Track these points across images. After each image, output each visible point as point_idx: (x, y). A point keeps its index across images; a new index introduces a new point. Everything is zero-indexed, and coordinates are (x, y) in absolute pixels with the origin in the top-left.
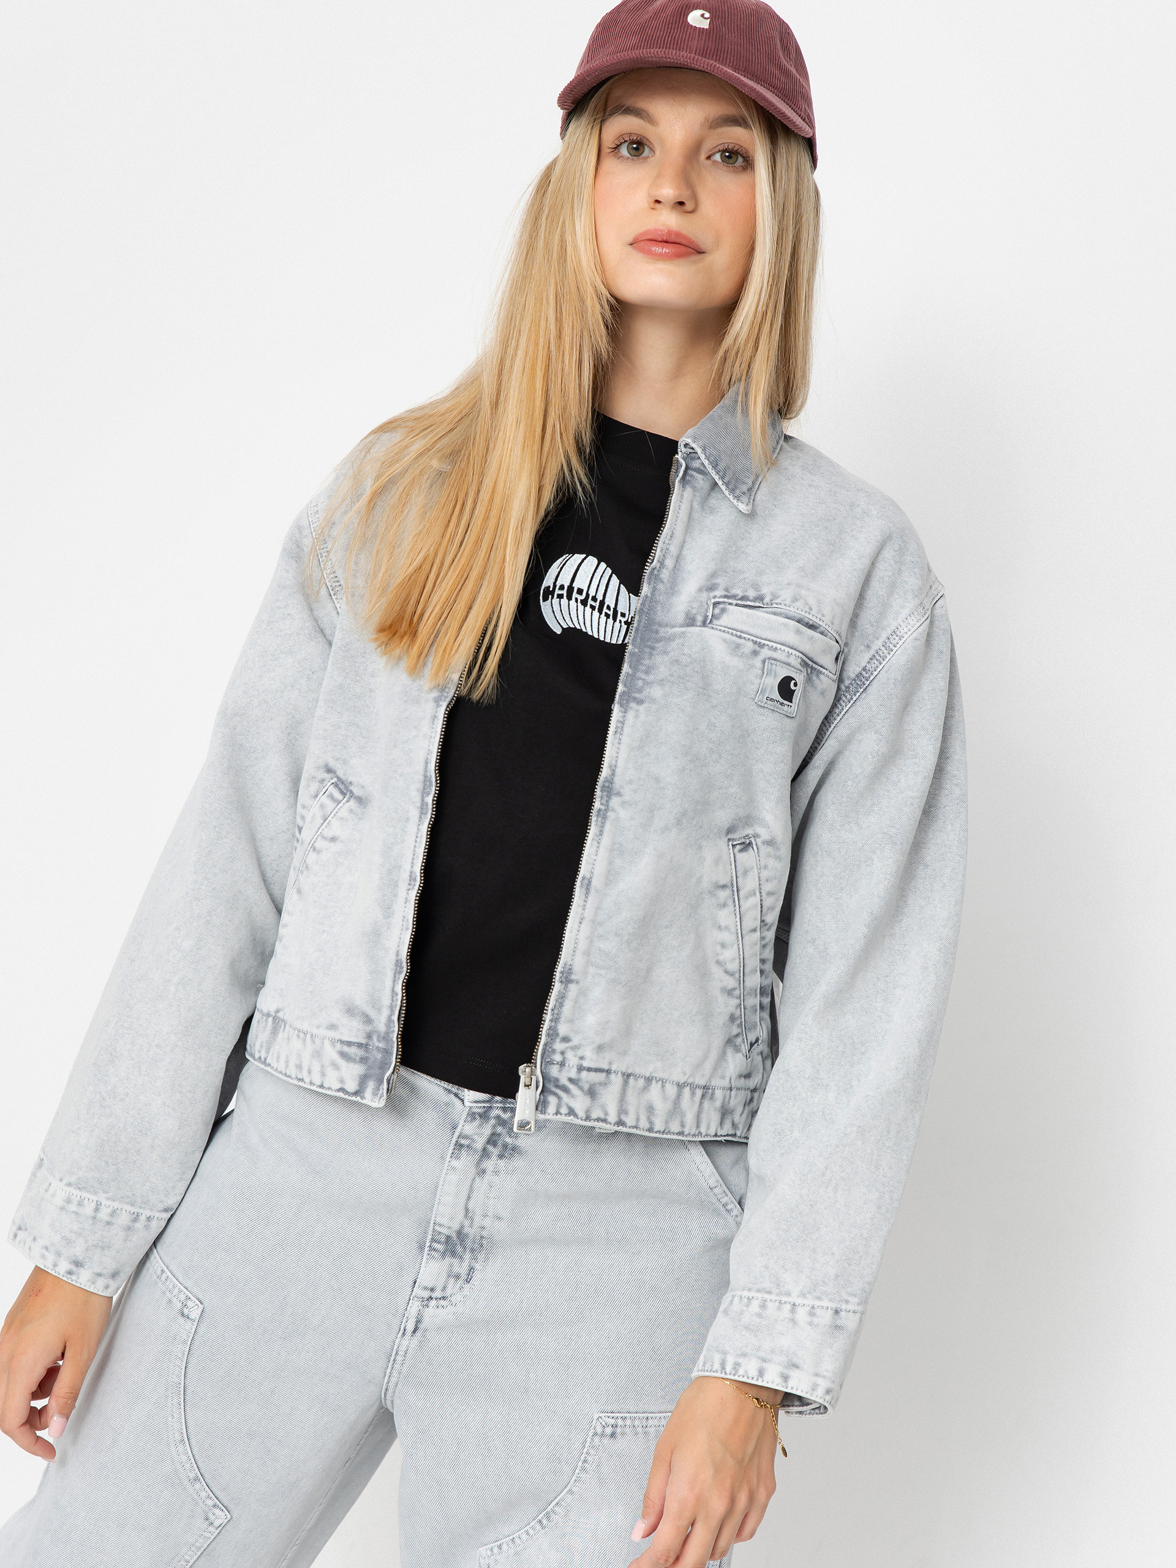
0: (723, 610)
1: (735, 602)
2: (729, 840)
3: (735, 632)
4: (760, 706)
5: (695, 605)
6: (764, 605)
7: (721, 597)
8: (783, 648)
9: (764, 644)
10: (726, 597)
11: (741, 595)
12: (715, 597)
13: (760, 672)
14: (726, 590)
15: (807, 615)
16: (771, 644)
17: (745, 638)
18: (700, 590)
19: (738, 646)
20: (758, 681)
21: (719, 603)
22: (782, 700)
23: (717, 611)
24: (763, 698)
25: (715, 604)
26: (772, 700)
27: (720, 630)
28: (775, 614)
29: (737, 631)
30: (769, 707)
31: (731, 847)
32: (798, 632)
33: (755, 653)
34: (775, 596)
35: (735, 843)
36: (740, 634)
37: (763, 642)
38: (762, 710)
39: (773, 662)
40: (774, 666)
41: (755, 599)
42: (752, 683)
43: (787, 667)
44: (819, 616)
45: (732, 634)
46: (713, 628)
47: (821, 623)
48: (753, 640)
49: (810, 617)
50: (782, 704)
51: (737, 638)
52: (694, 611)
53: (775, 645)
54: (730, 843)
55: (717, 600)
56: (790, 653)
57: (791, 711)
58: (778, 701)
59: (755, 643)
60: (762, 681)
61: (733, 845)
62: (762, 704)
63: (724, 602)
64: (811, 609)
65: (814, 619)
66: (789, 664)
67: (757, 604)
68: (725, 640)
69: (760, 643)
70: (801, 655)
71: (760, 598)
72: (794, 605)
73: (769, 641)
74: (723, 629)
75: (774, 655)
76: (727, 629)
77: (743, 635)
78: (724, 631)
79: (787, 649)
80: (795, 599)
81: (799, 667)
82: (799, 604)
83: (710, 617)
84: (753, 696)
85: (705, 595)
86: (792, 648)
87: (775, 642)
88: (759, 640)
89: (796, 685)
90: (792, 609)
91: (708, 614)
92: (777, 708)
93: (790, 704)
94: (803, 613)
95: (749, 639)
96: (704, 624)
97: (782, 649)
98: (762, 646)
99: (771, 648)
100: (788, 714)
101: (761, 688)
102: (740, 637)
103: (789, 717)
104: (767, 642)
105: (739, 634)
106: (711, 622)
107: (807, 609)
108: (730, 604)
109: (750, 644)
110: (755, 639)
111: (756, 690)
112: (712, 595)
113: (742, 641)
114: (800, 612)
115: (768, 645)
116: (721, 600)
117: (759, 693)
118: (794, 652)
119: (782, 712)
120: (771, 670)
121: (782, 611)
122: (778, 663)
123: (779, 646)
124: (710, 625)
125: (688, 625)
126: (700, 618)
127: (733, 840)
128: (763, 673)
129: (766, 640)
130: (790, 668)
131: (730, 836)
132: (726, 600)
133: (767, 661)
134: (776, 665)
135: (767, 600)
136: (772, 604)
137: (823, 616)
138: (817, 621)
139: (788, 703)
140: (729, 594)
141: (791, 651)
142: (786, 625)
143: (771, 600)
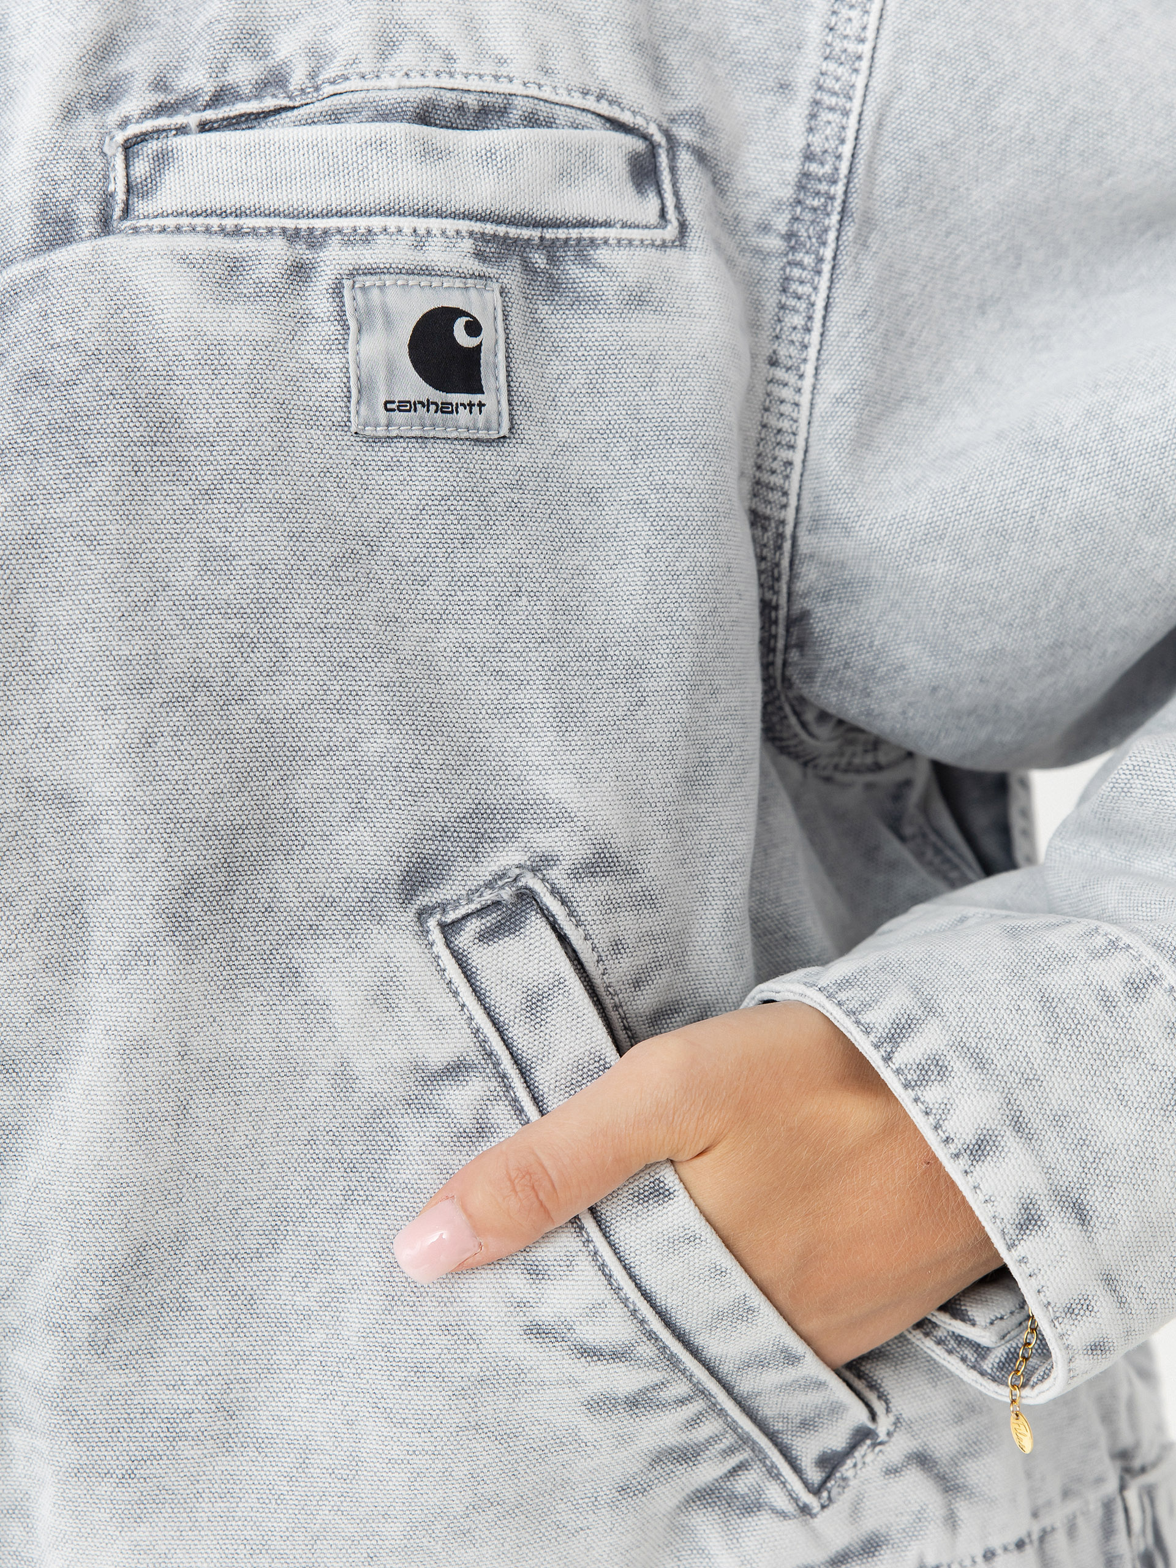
0: (162, 159)
1: (193, 119)
2: (422, 914)
3: (214, 222)
4: (376, 439)
5: (62, 170)
6: (290, 98)
7: (145, 116)
8: (392, 222)
9: (325, 232)
10: (161, 110)
11: (209, 88)
12: (124, 124)
13: (332, 329)
14: (160, 84)
15: (445, 81)
16: (346, 223)
17: (254, 232)
18: (69, 113)
19: (235, 267)
20: (337, 360)
21: (143, 138)
22: (439, 396)
23: (141, 168)
24: (371, 407)
25: (128, 147)
26: (405, 406)
27: (163, 230)
28: (335, 117)
29: (223, 214)
30: (405, 431)
31: (436, 935)
32: (428, 153)
33: (300, 272)
34: (318, 56)
35: (451, 916)
36: (236, 221)
37: (319, 224)
38: (388, 452)
39: (369, 281)
40: (375, 294)
41: (263, 87)
42: (319, 374)
43: (424, 281)
44: (488, 68)
45: (208, 230)
46: (136, 230)
47: (504, 87)
48: (284, 230)
49: (459, 82)
50: (445, 408)
51: (227, 240)
52: (64, 192)
53: (362, 223)
54: (432, 923)
55: (133, 130)
56: (422, 231)
57: (487, 421)
58: (427, 405)
59: (293, 235)
60: (351, 357)
61: (444, 927)
62: (381, 432)
63: (158, 132)
64: (449, 58)
65: (474, 84)
66: (427, 271)
67: (269, 103)
68: (184, 259)
69: (311, 231)
70: (464, 225)
71: (275, 80)
72: (390, 65)
73: (340, 214)
74: (171, 222)
75: (368, 256)
76: (184, 221)
77: (247, 223)
78: (178, 229)
79: (407, 223)
80: (386, 47)
81: (475, 266)
82: (407, 56)
83: (120, 196)
84: (339, 416)
85: (87, 125)
86: (426, 214)
87: (362, 213)
88: (303, 224)
89: (474, 328)
90: (387, 81)
91: (111, 188)
92: (434, 425)
93: (476, 398)
94: (432, 81)
95: (270, 231)
96: (105, 225)
97: (392, 229)
98: (315, 240)
99: (351, 239)
100: (482, 434)
101: (353, 380)
102: (237, 232)
103: (489, 442)
104: (333, 223)
105: (230, 222)
106: (127, 211)
107: (436, 64)
108: (182, 130)
109: (277, 246)
110: (290, 224)
111: (338, 393)
112: (113, 117)
113: (248, 244)
114: (417, 81)
115: (339, 231)
116: (148, 125)
117: (354, 400)
118: (435, 224)
119: (454, 435)
120: (369, 312)
121: (357, 98)
122: (389, 280)
123: (377, 223)
124: (127, 223)
125: (52, 245)
126: (86, 211)
127: (443, 907)
128: (346, 328)
129: (328, 214)
130: (436, 281)
131: (425, 899)
132: (163, 122)
133: (347, 283)
134: (382, 288)
135: (298, 78)
136: (317, 89)
137: (501, 61)
138: (489, 85)
139: (465, 398)
140: (171, 98)
141: (422, 224)
142: (380, 144)
143: (313, 76)
